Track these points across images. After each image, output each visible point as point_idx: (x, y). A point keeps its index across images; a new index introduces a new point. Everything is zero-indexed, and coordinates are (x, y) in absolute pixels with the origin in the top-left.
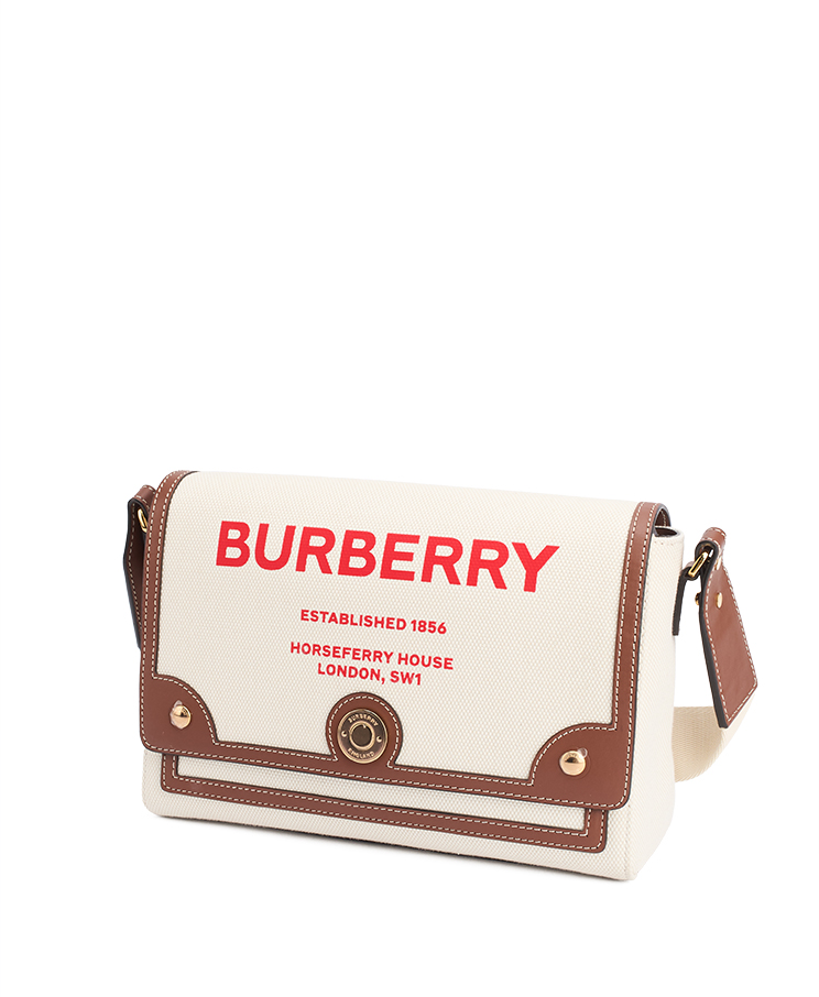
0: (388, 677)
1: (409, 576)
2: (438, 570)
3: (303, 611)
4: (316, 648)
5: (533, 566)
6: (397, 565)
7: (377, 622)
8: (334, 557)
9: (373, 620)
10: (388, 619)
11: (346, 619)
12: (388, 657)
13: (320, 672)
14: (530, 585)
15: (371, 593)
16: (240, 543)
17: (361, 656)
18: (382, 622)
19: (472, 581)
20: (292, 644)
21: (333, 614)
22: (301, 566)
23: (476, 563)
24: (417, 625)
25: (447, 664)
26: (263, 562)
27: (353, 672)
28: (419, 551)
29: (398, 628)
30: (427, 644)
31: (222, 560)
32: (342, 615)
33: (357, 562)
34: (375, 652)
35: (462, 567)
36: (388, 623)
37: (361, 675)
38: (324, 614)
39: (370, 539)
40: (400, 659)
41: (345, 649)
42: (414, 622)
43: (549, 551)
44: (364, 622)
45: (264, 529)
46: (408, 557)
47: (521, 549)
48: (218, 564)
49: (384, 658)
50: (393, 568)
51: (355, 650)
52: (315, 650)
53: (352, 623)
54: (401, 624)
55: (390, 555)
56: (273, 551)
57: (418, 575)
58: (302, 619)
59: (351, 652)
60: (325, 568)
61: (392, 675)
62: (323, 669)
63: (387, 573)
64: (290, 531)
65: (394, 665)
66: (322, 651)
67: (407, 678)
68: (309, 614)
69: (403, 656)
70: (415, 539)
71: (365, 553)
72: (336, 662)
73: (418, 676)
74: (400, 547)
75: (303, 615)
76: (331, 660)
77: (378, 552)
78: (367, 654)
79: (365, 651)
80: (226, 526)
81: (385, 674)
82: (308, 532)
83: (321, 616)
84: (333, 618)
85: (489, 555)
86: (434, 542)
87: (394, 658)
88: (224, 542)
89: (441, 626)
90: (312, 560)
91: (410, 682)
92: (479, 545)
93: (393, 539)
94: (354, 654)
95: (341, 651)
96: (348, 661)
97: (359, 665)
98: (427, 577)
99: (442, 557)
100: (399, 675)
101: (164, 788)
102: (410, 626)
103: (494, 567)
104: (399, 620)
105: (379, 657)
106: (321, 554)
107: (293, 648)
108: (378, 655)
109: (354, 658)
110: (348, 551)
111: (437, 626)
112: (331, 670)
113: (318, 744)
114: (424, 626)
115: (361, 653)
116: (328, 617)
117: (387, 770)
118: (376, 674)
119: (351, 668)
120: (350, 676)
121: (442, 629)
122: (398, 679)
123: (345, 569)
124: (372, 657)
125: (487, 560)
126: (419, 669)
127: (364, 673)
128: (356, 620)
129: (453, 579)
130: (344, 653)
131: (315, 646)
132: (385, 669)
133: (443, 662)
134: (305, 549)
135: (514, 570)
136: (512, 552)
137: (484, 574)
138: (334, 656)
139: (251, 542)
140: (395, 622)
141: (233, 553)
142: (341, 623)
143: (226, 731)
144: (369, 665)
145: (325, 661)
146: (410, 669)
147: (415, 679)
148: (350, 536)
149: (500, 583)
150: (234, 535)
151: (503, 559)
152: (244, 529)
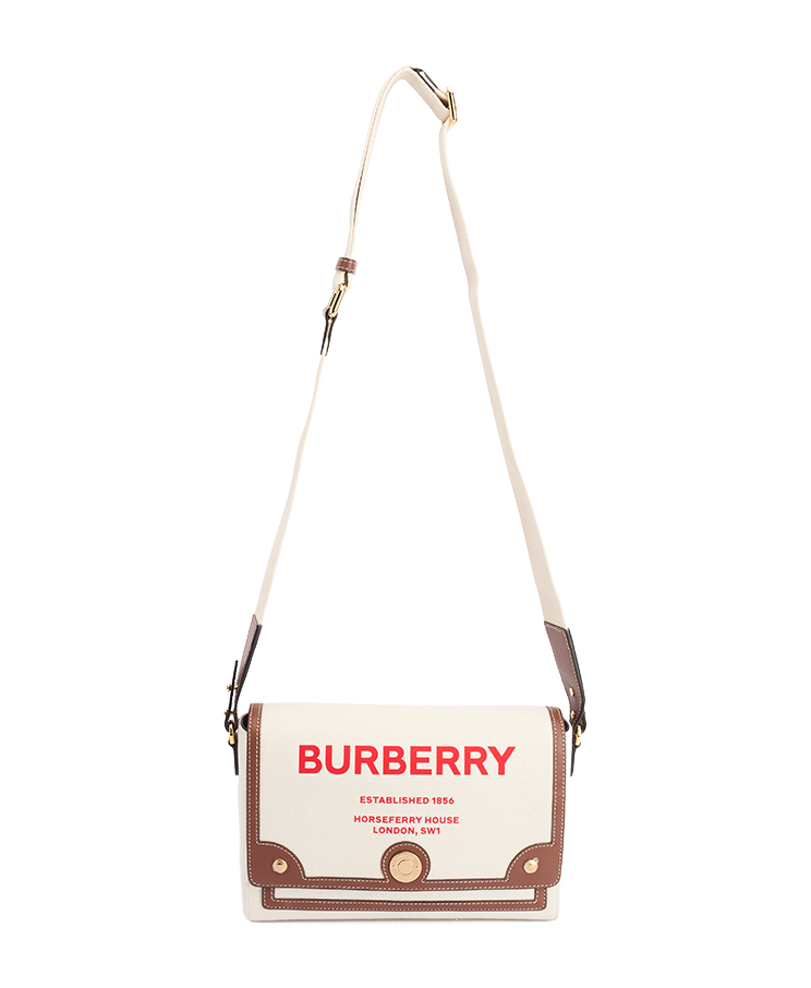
0: (419, 832)
1: (429, 772)
2: (446, 767)
3: (361, 797)
4: (372, 819)
5: (502, 760)
6: (420, 766)
7: (410, 800)
8: (379, 764)
9: (408, 800)
10: (418, 798)
12: (419, 820)
13: (375, 832)
14: (501, 771)
15: (406, 784)
16: (314, 759)
17: (401, 821)
18: (414, 800)
19: (468, 772)
20: (355, 817)
21: (382, 798)
22: (358, 771)
23: (469, 761)
24: (436, 800)
25: (456, 820)
26: (331, 769)
27: (397, 830)
28: (432, 755)
29: (424, 803)
30: (443, 810)
31: (303, 770)
32: (387, 798)
33: (394, 766)
35: (460, 764)
36: (417, 801)
37: (402, 832)
38: (376, 798)
39: (400, 750)
40: (426, 820)
41: (390, 817)
42: (434, 799)
43: (510, 750)
44: (402, 800)
45: (329, 749)
46: (426, 760)
47: (493, 750)
49: (416, 821)
50: (418, 768)
51: (397, 817)
52: (370, 819)
53: (395, 802)
54: (426, 800)
55: (415, 760)
56: (338, 763)
57: (434, 771)
58: (361, 802)
59: (395, 819)
60: (375, 771)
61: (422, 830)
62: (377, 830)
63: (414, 771)
64: (347, 749)
65: (423, 824)
66: (375, 820)
67: (431, 831)
68: (365, 799)
69: (428, 818)
70: (428, 749)
71: (398, 759)
72: (385, 826)
73: (438, 829)
74: (420, 754)
75: (361, 800)
76: (382, 824)
77: (407, 758)
78: (405, 819)
80: (303, 749)
81: (418, 830)
82: (359, 749)
83: (373, 800)
84: (382, 800)
85: (475, 755)
86: (440, 750)
87: (423, 820)
88: (303, 759)
89: (451, 799)
90: (364, 766)
91: (433, 833)
92: (468, 750)
93: (414, 750)
95: (388, 819)
96: (393, 825)
97: (400, 826)
98: (440, 772)
99: (447, 758)
100: (426, 830)
101: (265, 907)
102: (431, 801)
103: (479, 762)
104: (424, 798)
106: (370, 762)
107: (356, 819)
108: (412, 819)
109: (397, 822)
110: (387, 760)
111: (448, 800)
113: (376, 873)
114: (440, 801)
115: (401, 819)
116: (378, 800)
117: (421, 883)
118: (412, 830)
119: (395, 828)
120: (395, 833)
121: (452, 802)
122: (425, 832)
123: (387, 771)
124: (408, 821)
125: (475, 758)
126: (439, 825)
127: (404, 831)
128: (397, 800)
129: (456, 772)
130: (390, 820)
131: (370, 817)
132: (417, 827)
133: (453, 819)
134: (359, 761)
135: (491, 763)
136: (488, 751)
137: (474, 767)
138: (384, 822)
139: (322, 757)
140: (422, 800)
141: (310, 765)
142: (387, 803)
143: (311, 871)
144: (407, 825)
145: (378, 826)
146: (433, 826)
147: (436, 831)
148: (387, 750)
149: (484, 772)
150: (309, 753)
151: (484, 756)
152: (316, 750)
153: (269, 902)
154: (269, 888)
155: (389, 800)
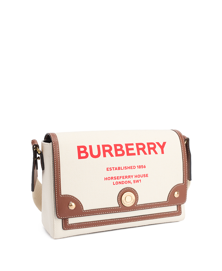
1: (134, 154)
2: (141, 151)
3: (107, 168)
4: (112, 178)
5: (162, 147)
6: (130, 152)
7: (128, 168)
8: (113, 152)
9: (127, 168)
10: (131, 167)
11: (120, 168)
12: (132, 177)
13: (114, 184)
14: (163, 153)
15: (125, 160)
17: (125, 178)
18: (129, 168)
19: (150, 153)
20: (105, 178)
21: (116, 168)
22: (105, 156)
23: (149, 149)
24: (139, 167)
25: (147, 176)
26: (93, 156)
27: (123, 183)
28: (134, 147)
29: (134, 169)
30: (141, 172)
31: (80, 157)
32: (118, 167)
33: (120, 152)
34: (129, 176)
35: (146, 150)
36: (131, 168)
37: (125, 183)
38: (113, 168)
39: (121, 146)
40: (135, 177)
41: (120, 177)
42: (138, 166)
43: (164, 143)
44: (125, 168)
45: (91, 147)
46: (132, 149)
47: (158, 143)
48: (79, 159)
49: (131, 177)
51: (123, 176)
52: (111, 178)
53: (121, 169)
55: (128, 150)
56: (95, 153)
57: (137, 154)
58: (107, 170)
59: (122, 177)
60: (112, 156)
61: (134, 181)
62: (115, 183)
63: (128, 154)
64: (98, 146)
65: (134, 179)
66: (114, 178)
67: (138, 181)
68: (109, 169)
69: (136, 176)
70: (132, 144)
71: (121, 150)
72: (118, 181)
73: (140, 180)
74: (129, 147)
75: (107, 169)
76: (117, 180)
77: (124, 149)
78: (126, 177)
79: (126, 176)
80: (79, 147)
81: (132, 181)
82: (104, 146)
83: (112, 169)
84: (116, 169)
86: (137, 145)
87: (134, 177)
88: (79, 152)
89: (144, 166)
90: (107, 153)
91: (138, 182)
92: (149, 144)
93: (127, 145)
94: (123, 177)
95: (119, 177)
96: (121, 180)
97: (124, 180)
98: (139, 154)
99: (141, 148)
100: (135, 181)
101: (64, 229)
102: (137, 167)
103: (154, 149)
104: (134, 166)
105: (130, 177)
106: (109, 151)
107: (105, 179)
108: (129, 177)
109: (123, 179)
110: (116, 150)
111: (143, 166)
112: (117, 183)
114: (140, 167)
115: (125, 177)
116: (114, 169)
117: (135, 207)
118: (129, 182)
119: (122, 182)
120: (122, 184)
121: (145, 167)
122: (135, 182)
123: (117, 155)
124: (128, 177)
125: (151, 147)
126: (140, 178)
127: (126, 182)
128: (122, 168)
129: (145, 153)
130: (120, 178)
131: (111, 177)
132: (132, 180)
133: (146, 175)
134: (105, 151)
135: (158, 149)
136: (156, 144)
137: (152, 151)
138: (117, 179)
139: (88, 151)
140: (133, 167)
141: (83, 155)
142: (118, 170)
143: (86, 207)
144: (127, 180)
145: (115, 181)
146: (138, 178)
147: (140, 181)
148: (116, 146)
149: (156, 153)
150: (82, 149)
151: (155, 146)
152: (85, 148)
153: (66, 226)
154: (66, 219)
155: (119, 168)
